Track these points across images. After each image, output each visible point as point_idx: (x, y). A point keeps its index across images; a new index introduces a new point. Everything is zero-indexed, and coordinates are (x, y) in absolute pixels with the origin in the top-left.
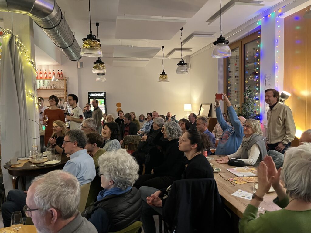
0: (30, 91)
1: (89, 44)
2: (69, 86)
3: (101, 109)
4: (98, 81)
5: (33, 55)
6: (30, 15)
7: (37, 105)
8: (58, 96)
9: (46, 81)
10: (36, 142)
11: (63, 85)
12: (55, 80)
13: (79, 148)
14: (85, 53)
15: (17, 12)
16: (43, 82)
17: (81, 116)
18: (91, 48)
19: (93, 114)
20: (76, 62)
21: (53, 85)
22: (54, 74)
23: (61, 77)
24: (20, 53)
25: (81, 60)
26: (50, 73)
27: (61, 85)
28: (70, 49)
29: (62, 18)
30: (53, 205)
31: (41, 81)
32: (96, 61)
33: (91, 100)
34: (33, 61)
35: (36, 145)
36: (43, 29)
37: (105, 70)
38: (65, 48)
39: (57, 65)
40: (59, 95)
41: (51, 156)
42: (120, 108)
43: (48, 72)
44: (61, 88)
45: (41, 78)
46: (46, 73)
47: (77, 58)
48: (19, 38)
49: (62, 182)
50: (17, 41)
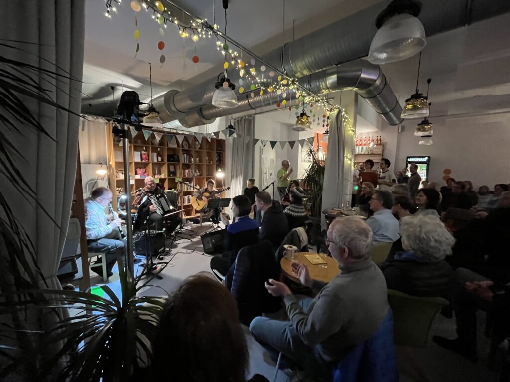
0: (348, 155)
1: (413, 104)
2: (386, 151)
3: (421, 175)
4: (422, 145)
5: (355, 125)
6: (355, 89)
7: (352, 167)
8: (374, 161)
9: (364, 147)
10: (349, 198)
11: (381, 150)
12: (373, 146)
13: (383, 208)
14: (406, 114)
15: (345, 89)
16: (362, 148)
17: (394, 180)
18: (415, 108)
19: (409, 180)
20: (397, 126)
21: (371, 150)
22: (373, 140)
23: (380, 143)
24: (344, 124)
25: (403, 124)
26: (369, 140)
27: (379, 150)
28: (391, 114)
29: (386, 84)
30: (346, 244)
31: (360, 147)
32: (420, 123)
33: (409, 165)
34: (354, 130)
35: (348, 200)
36: (366, 100)
37: (432, 132)
38: (386, 114)
39: (376, 132)
40: (375, 159)
41: (359, 212)
42: (450, 175)
43: (367, 139)
44: (378, 153)
45: (360, 145)
46: (365, 140)
47: (398, 122)
48: (345, 112)
49: (356, 229)
50: (343, 114)
